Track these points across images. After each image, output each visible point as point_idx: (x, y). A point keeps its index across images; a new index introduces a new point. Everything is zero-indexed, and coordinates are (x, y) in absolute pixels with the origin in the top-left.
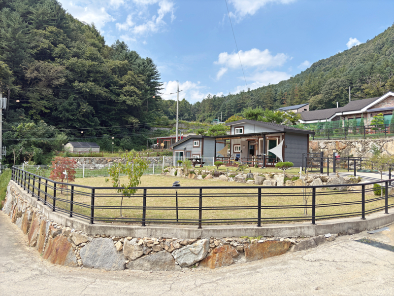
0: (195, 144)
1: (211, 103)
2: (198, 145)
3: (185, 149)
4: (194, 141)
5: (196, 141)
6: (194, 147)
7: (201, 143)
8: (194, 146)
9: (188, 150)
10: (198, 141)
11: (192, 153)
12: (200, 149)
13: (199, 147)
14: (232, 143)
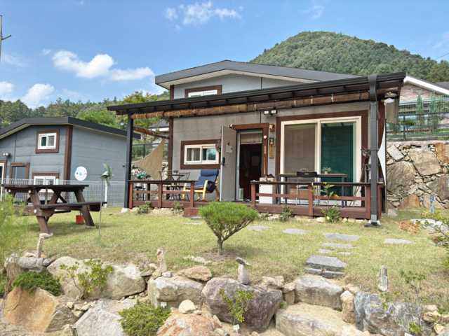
0: (44, 144)
1: (63, 110)
2: (54, 147)
3: (9, 156)
4: (41, 136)
5: (47, 135)
6: (39, 152)
7: (64, 139)
8: (41, 147)
9: (18, 160)
10: (55, 134)
11: (32, 169)
12: (60, 158)
13: (56, 151)
14: (177, 139)
